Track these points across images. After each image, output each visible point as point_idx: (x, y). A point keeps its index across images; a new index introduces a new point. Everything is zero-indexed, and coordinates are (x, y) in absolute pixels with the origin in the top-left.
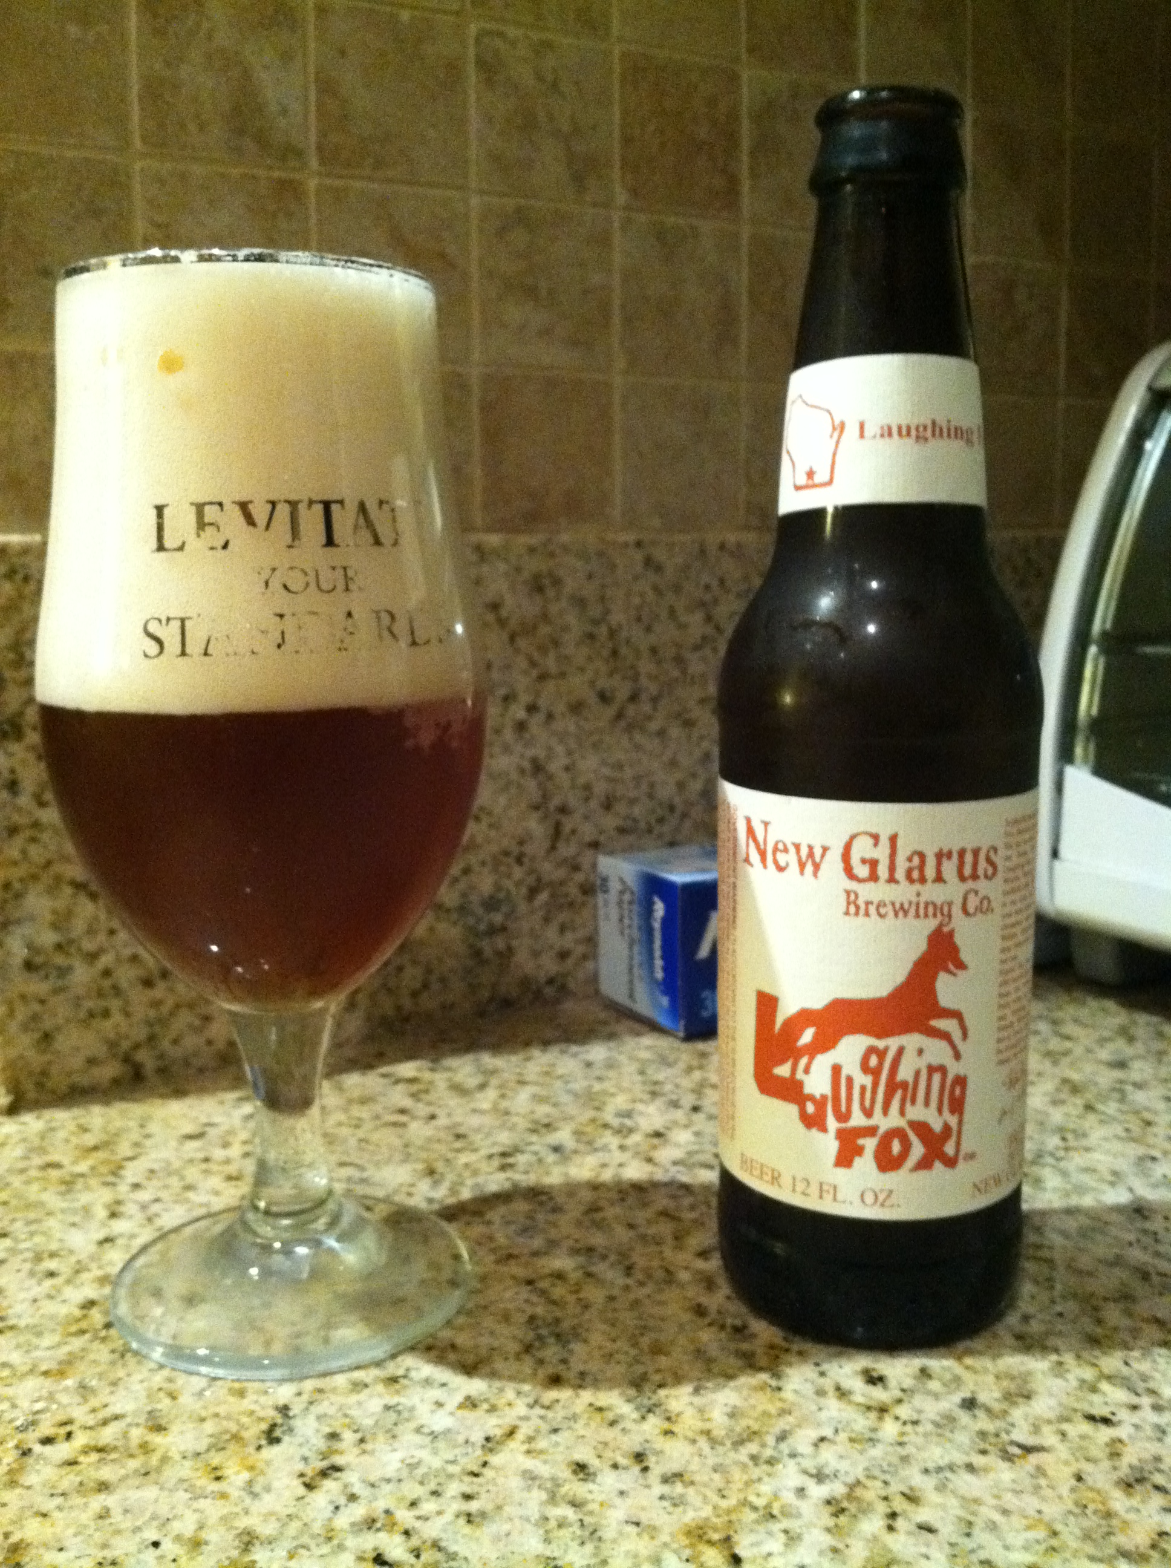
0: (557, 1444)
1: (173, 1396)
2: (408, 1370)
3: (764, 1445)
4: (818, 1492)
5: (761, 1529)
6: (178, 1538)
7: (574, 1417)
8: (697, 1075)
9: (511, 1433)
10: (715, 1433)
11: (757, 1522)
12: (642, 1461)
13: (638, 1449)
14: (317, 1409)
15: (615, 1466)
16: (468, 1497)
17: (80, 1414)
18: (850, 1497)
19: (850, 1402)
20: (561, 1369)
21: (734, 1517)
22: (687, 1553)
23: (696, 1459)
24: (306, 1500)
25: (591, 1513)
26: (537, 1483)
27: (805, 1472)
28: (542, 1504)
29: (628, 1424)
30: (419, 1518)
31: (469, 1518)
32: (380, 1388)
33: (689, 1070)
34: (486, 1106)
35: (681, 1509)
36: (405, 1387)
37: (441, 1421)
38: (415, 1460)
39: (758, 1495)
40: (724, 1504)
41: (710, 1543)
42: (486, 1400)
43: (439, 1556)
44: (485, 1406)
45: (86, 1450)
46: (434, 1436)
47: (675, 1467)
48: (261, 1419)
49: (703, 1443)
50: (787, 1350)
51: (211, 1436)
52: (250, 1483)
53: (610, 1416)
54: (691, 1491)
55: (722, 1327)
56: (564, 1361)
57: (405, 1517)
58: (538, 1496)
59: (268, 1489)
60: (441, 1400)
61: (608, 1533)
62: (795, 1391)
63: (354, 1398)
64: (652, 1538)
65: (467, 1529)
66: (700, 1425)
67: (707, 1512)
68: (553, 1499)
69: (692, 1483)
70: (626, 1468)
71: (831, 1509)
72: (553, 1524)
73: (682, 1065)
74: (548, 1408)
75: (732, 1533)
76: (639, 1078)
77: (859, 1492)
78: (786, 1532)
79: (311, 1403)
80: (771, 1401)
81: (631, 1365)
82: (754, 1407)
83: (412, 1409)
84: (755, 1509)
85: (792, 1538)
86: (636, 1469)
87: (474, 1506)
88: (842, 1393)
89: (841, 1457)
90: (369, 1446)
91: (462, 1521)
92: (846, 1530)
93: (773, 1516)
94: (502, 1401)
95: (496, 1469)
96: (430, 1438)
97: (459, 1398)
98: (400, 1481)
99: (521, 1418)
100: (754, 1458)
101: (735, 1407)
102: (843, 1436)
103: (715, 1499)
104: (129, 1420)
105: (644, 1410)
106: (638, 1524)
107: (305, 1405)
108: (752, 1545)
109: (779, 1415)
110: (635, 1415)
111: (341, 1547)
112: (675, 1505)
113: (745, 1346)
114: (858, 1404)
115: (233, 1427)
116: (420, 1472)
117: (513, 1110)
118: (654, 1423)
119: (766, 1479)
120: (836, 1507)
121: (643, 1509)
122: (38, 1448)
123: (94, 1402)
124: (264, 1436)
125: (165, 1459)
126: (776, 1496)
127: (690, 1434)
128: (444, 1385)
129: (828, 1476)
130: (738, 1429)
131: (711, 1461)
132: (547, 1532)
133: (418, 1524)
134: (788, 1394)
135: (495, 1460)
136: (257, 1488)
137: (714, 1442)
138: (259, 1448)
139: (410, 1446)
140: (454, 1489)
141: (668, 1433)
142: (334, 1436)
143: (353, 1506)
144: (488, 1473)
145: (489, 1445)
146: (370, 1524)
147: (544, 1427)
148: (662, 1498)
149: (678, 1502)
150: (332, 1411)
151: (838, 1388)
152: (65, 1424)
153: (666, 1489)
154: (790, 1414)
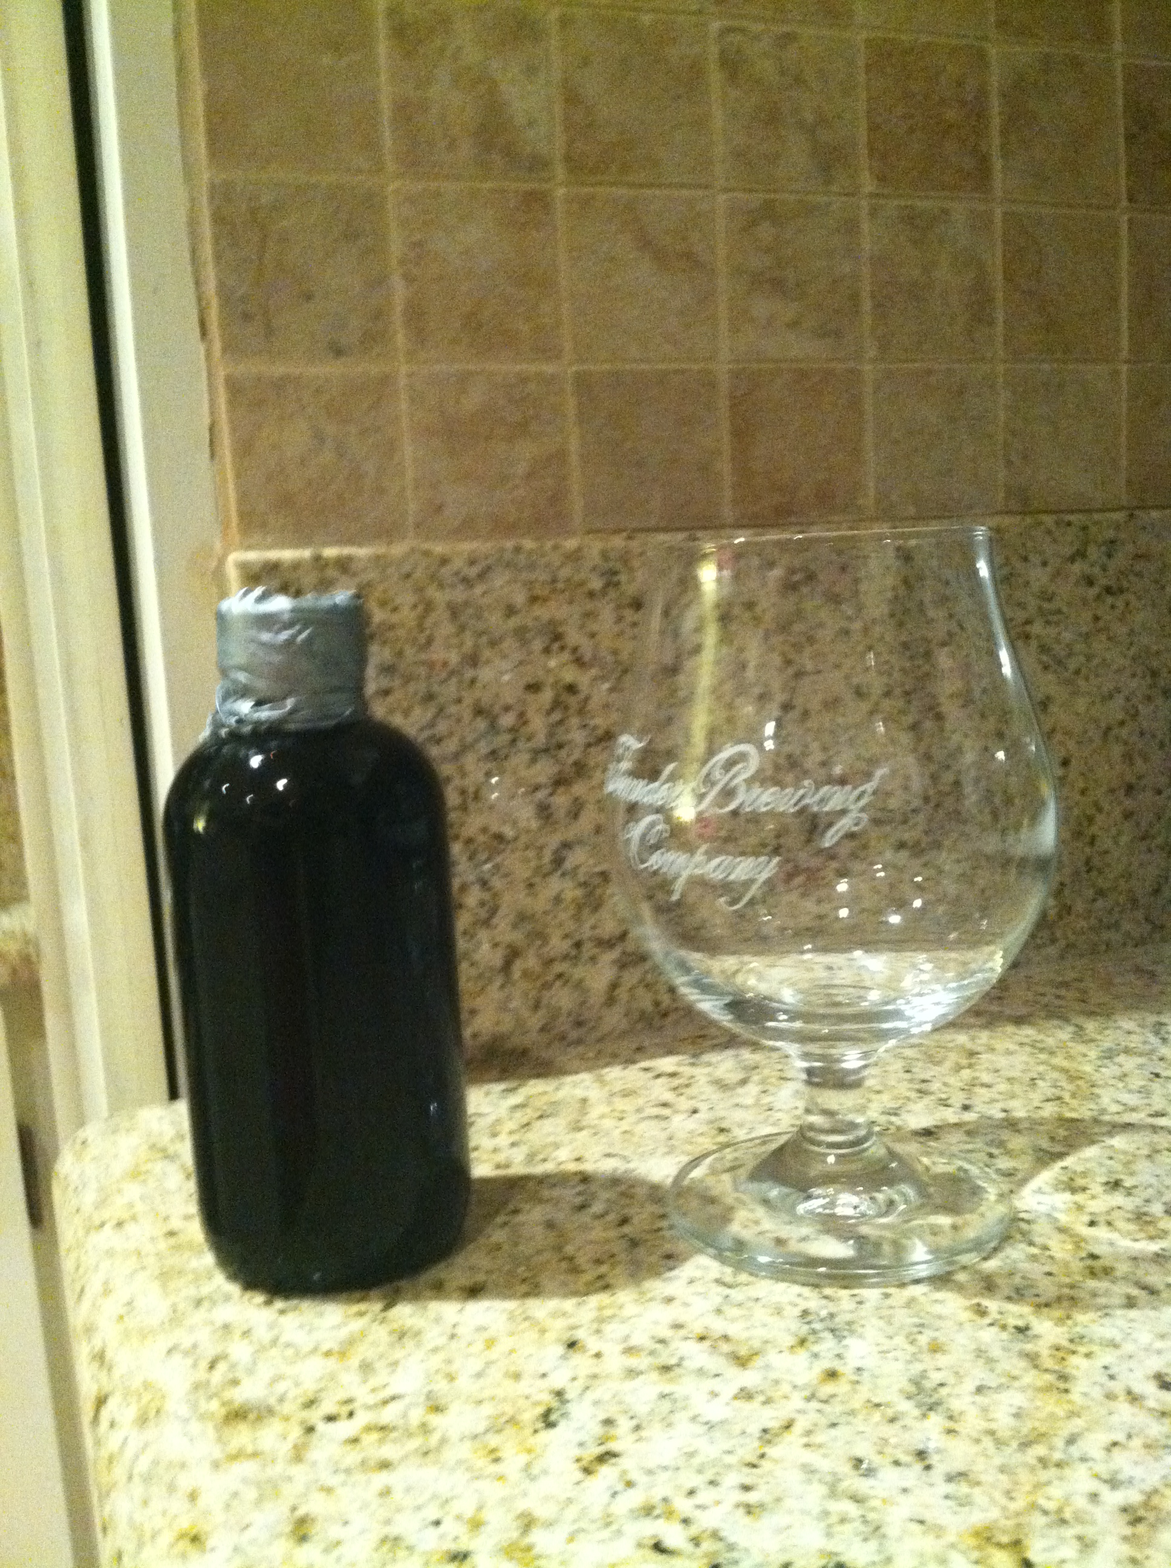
0: (835, 1439)
1: (451, 1378)
2: (682, 1359)
3: (1052, 1448)
4: (1114, 1499)
5: (1054, 1532)
6: (459, 1517)
7: (852, 1413)
8: (966, 1074)
9: (788, 1426)
10: (999, 1434)
11: (1049, 1526)
12: (923, 1459)
13: (921, 1447)
14: (590, 1396)
15: (897, 1463)
16: (746, 1488)
17: (363, 1395)
18: (1146, 1504)
19: (1142, 1407)
20: (836, 1365)
21: (1022, 1520)
22: (975, 1555)
23: (982, 1459)
24: (583, 1485)
25: (873, 1509)
26: (817, 1476)
27: (1097, 1477)
28: (824, 1498)
29: (908, 1421)
30: (698, 1507)
31: (749, 1509)
32: (654, 1376)
33: (958, 1068)
34: (750, 1101)
35: (967, 1509)
36: (680, 1376)
37: (715, 1411)
38: (691, 1449)
39: (1049, 1498)
40: (1013, 1506)
41: (1000, 1546)
42: (762, 1392)
43: (719, 1546)
44: (762, 1398)
45: (368, 1429)
46: (710, 1426)
47: (958, 1466)
48: (536, 1404)
49: (988, 1443)
50: (1074, 1352)
51: (489, 1417)
52: (528, 1466)
53: (890, 1412)
54: (977, 1491)
55: (1004, 1327)
56: (839, 1356)
57: (683, 1506)
58: (819, 1489)
59: (545, 1472)
60: (717, 1390)
61: (892, 1530)
62: (1085, 1394)
63: (630, 1385)
64: (938, 1537)
65: (747, 1520)
66: (985, 1425)
67: (994, 1514)
68: (833, 1493)
69: (978, 1483)
70: (908, 1465)
71: (1126, 1518)
72: (834, 1519)
73: (948, 1065)
74: (826, 1402)
75: (1021, 1537)
76: (908, 1076)
77: (1155, 1501)
78: (1080, 1538)
79: (587, 1388)
80: (1058, 1403)
81: (910, 1362)
82: (1037, 1408)
83: (686, 1398)
84: (1045, 1513)
85: (1086, 1545)
86: (918, 1467)
87: (752, 1497)
88: (1134, 1398)
89: (1136, 1463)
90: (643, 1433)
91: (741, 1511)
92: (1145, 1539)
93: (1063, 1522)
94: (776, 1395)
95: (775, 1461)
96: (706, 1427)
97: (735, 1390)
98: (678, 1469)
99: (799, 1412)
100: (1043, 1462)
101: (1020, 1408)
102: (1137, 1442)
103: (1004, 1501)
104: (407, 1400)
105: (924, 1408)
106: (922, 1522)
107: (579, 1391)
108: (1045, 1550)
109: (1069, 1417)
110: (916, 1412)
111: (619, 1532)
112: (961, 1505)
113: (1029, 1347)
114: (1154, 1409)
115: (509, 1410)
116: (696, 1461)
117: (777, 1105)
118: (936, 1421)
119: (1056, 1482)
120: (1134, 1516)
121: (927, 1507)
122: (322, 1427)
123: (373, 1382)
124: (541, 1420)
125: (443, 1441)
126: (1067, 1500)
127: (975, 1435)
128: (717, 1375)
129: (1122, 1483)
130: (1025, 1431)
131: (998, 1461)
132: (829, 1526)
133: (697, 1514)
134: (1075, 1396)
135: (771, 1451)
136: (535, 1470)
137: (1000, 1443)
138: (536, 1431)
139: (685, 1434)
140: (732, 1479)
141: (950, 1432)
142: (608, 1422)
143: (631, 1492)
144: (766, 1464)
145: (768, 1436)
146: (648, 1511)
147: (823, 1421)
148: (947, 1497)
149: (964, 1502)
150: (607, 1397)
151: (1129, 1393)
152: (349, 1401)
153: (951, 1488)
154: (1079, 1417)
